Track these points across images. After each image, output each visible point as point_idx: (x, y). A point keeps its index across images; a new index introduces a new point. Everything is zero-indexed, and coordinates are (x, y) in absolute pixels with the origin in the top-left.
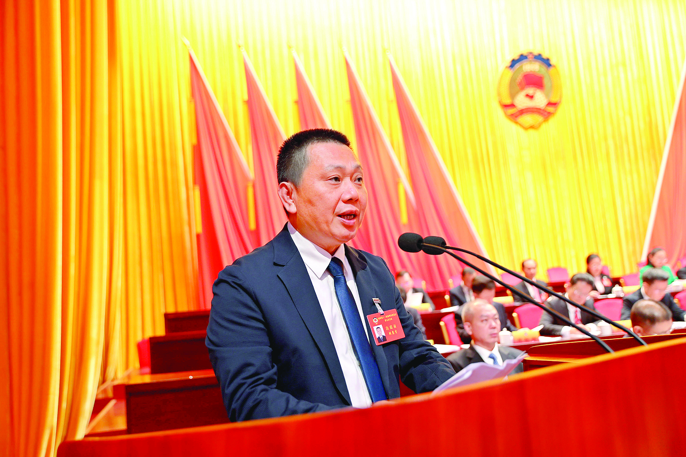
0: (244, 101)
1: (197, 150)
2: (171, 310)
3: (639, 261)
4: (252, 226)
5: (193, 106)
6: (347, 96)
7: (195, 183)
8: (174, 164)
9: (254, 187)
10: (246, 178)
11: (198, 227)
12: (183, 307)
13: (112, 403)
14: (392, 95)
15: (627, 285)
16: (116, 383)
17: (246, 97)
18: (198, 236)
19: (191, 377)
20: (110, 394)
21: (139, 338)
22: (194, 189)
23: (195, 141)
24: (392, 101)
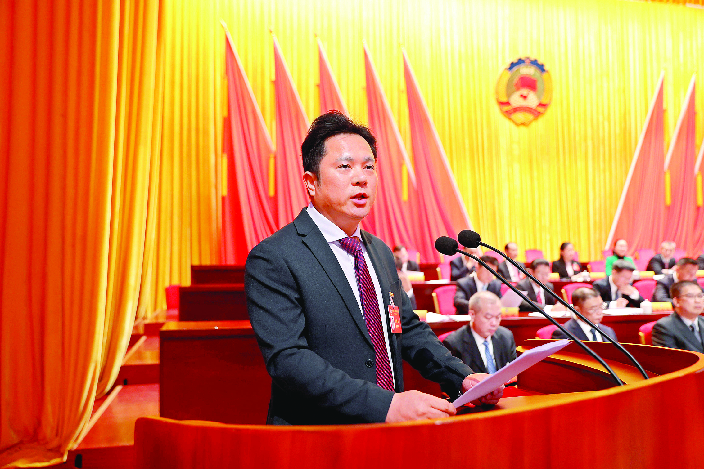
0: (272, 82)
1: (227, 122)
2: (196, 263)
3: (603, 249)
4: (272, 193)
5: (226, 82)
6: (363, 83)
7: (223, 151)
8: (206, 133)
9: (275, 158)
10: (268, 150)
11: (224, 191)
12: (207, 262)
13: (143, 339)
14: (403, 86)
15: (593, 271)
16: (147, 321)
17: (273, 78)
18: (223, 198)
19: (216, 328)
20: (141, 330)
21: (167, 284)
22: (222, 157)
23: (225, 114)
24: (403, 91)
